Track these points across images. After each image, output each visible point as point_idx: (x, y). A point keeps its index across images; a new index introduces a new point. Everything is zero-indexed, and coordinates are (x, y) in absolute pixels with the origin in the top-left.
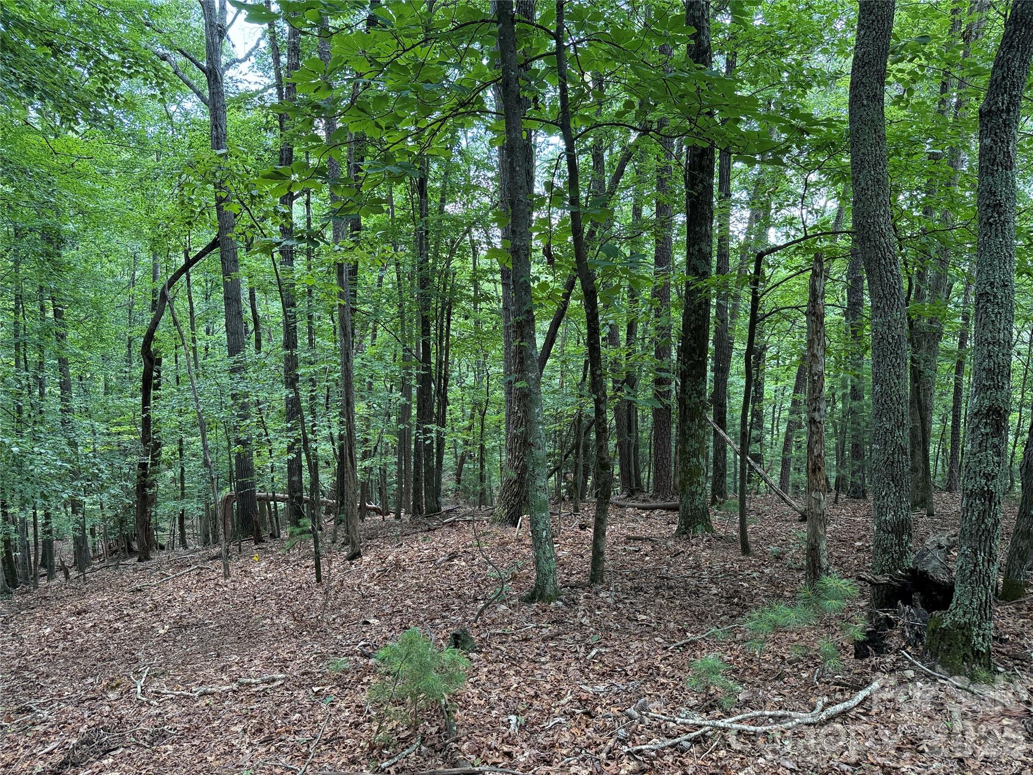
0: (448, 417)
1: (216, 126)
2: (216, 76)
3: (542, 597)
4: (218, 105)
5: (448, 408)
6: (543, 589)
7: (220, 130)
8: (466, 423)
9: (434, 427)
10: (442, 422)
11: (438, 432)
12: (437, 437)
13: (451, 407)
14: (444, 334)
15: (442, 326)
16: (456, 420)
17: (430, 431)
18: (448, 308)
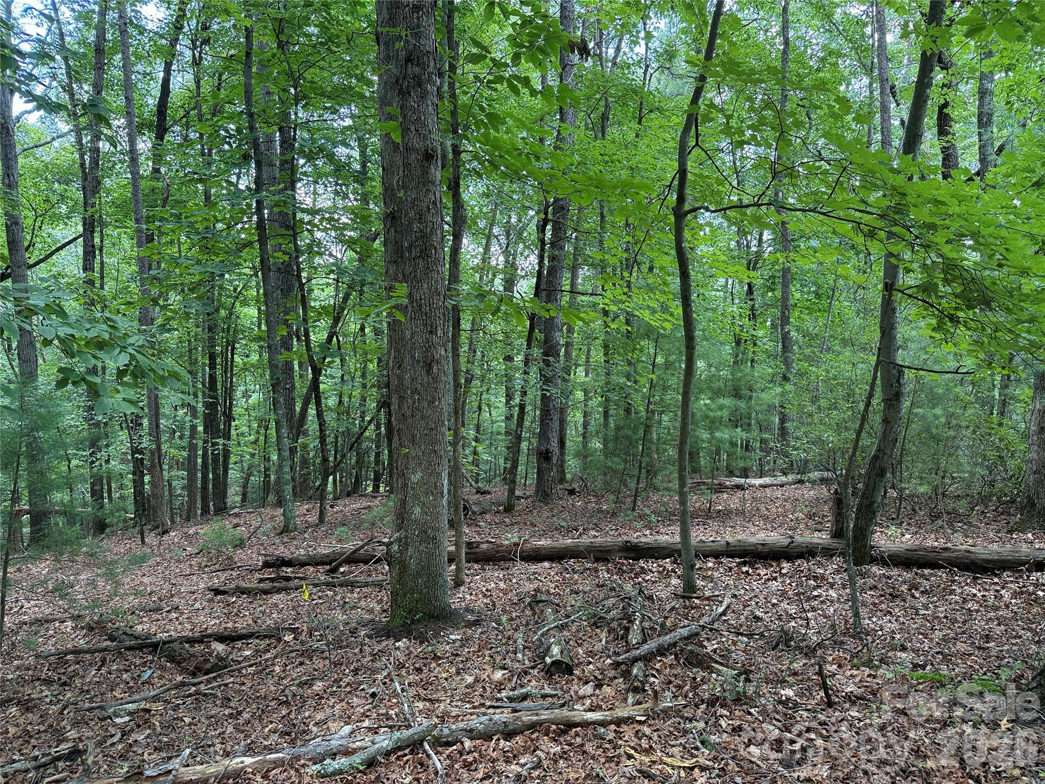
0: (233, 432)
1: (8, 175)
2: (8, 129)
3: (287, 532)
4: (10, 156)
5: (233, 424)
6: (288, 526)
7: (12, 178)
8: (252, 438)
9: (221, 441)
10: (228, 437)
11: (224, 445)
12: (224, 449)
13: (237, 422)
14: (229, 366)
15: (226, 359)
16: (243, 434)
17: (217, 444)
18: (231, 344)
